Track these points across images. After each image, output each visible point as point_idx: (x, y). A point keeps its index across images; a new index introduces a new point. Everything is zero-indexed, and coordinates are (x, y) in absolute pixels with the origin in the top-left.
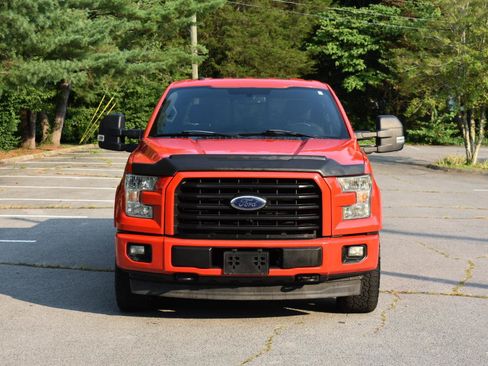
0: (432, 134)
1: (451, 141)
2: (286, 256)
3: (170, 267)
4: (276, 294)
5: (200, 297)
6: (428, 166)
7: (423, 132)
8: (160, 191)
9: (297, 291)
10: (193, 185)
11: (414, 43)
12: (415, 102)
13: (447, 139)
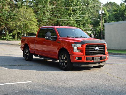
0: (7, 38)
1: (10, 40)
2: (102, 58)
3: (85, 61)
4: (97, 65)
5: (87, 66)
6: (17, 45)
7: (5, 38)
8: (83, 47)
9: (100, 64)
10: (88, 46)
11: (3, 18)
12: (15, 31)
13: (10, 39)
